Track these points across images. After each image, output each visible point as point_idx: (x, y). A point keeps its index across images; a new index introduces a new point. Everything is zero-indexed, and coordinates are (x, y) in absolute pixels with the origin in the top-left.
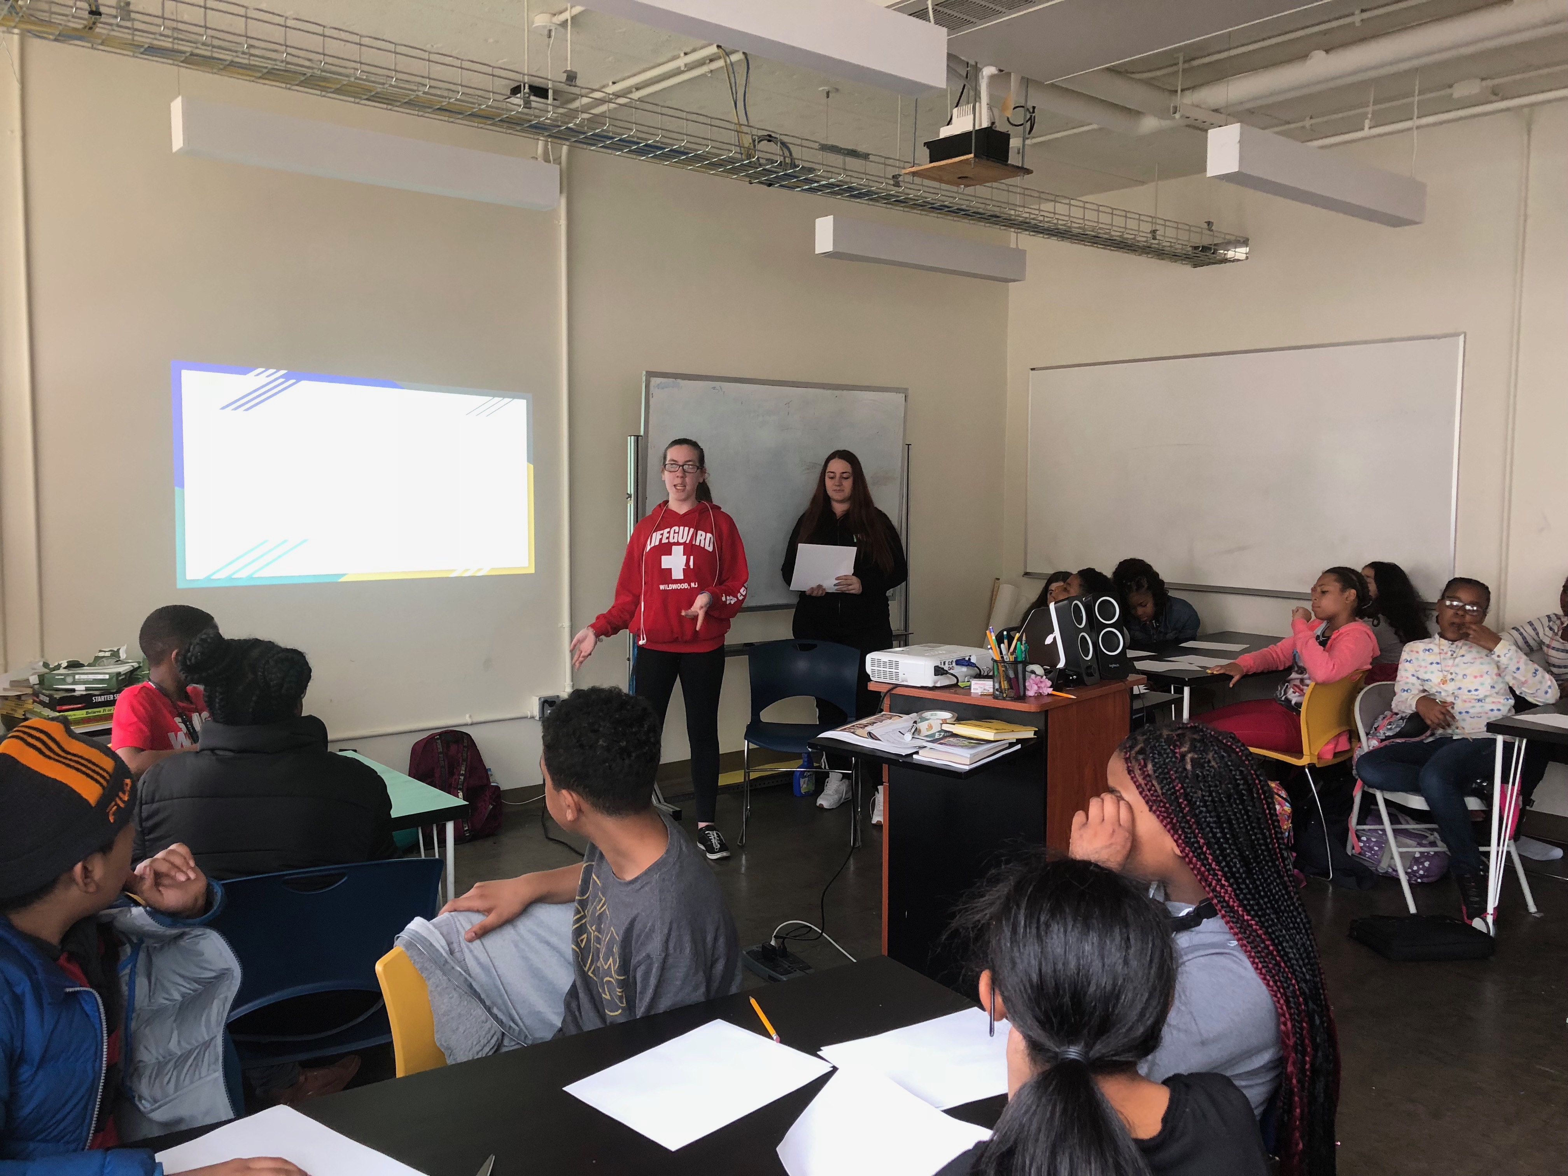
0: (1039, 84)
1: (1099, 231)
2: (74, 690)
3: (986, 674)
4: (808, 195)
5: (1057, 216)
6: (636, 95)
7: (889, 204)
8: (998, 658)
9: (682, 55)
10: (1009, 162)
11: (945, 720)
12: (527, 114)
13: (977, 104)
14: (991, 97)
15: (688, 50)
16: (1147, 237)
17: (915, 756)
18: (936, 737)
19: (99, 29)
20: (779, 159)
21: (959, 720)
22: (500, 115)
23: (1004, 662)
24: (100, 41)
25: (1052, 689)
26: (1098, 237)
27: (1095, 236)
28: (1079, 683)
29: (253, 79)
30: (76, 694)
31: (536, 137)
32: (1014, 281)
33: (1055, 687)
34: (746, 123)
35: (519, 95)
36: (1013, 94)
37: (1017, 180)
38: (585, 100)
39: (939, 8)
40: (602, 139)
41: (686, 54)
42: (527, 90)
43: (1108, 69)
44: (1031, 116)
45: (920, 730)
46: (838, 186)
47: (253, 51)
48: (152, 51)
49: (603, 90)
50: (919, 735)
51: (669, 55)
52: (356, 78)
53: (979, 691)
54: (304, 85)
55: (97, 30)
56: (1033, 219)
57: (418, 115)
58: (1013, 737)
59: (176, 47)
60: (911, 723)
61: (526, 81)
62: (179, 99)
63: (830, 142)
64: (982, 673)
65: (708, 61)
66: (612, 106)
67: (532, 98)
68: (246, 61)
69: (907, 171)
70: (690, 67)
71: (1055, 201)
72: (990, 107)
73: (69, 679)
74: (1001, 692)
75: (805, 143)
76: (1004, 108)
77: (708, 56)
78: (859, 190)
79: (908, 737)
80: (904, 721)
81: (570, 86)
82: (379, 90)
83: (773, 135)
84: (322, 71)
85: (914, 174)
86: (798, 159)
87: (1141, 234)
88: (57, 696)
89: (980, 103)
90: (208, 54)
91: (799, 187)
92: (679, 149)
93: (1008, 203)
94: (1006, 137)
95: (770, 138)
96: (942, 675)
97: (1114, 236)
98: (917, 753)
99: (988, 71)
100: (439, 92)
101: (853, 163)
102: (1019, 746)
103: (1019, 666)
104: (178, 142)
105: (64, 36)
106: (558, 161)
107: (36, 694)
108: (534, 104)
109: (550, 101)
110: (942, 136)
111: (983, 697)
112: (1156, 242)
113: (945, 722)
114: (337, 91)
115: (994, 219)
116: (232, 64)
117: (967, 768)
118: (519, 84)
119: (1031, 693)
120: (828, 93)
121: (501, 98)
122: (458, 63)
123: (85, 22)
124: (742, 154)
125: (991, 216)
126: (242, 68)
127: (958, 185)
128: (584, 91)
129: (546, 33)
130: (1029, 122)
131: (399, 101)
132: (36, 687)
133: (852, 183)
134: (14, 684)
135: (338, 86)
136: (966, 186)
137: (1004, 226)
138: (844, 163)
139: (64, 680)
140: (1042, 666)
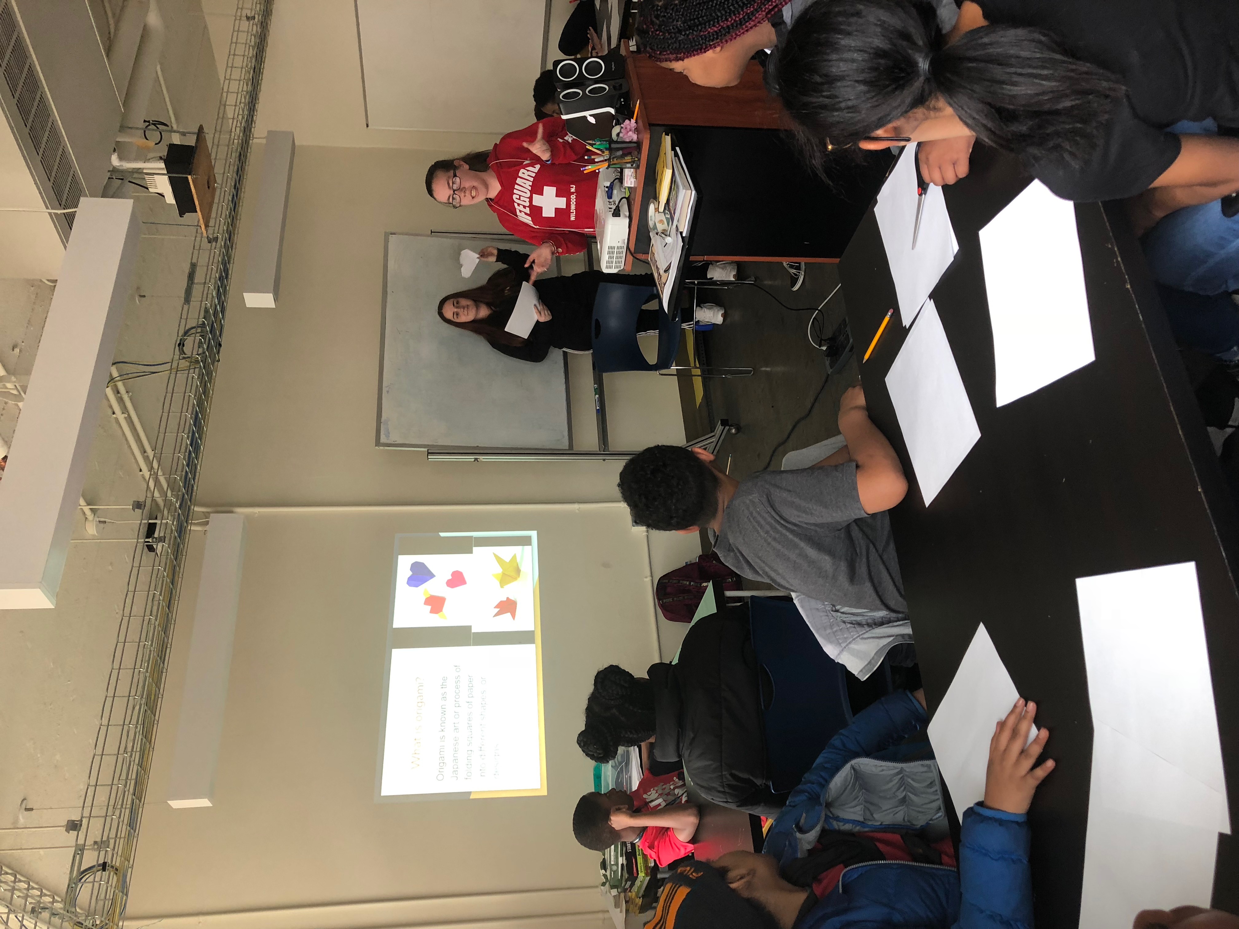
0: (124, 116)
1: (249, 67)
2: (622, 865)
3: (619, 174)
4: (227, 313)
5: (238, 103)
6: (150, 453)
7: (232, 246)
8: (606, 164)
9: (114, 416)
10: (194, 145)
11: (655, 209)
12: (170, 540)
13: (145, 171)
14: (136, 160)
15: (110, 412)
16: (253, 24)
17: (684, 235)
18: (669, 217)
19: (117, 863)
20: (198, 337)
21: (655, 197)
22: (172, 561)
23: (609, 160)
24: (127, 862)
25: (632, 120)
26: (255, 68)
27: (254, 72)
28: (627, 96)
29: (151, 749)
30: (625, 863)
31: (188, 532)
32: (293, 141)
33: (630, 117)
34: (170, 364)
35: (155, 546)
36: (135, 140)
37: (209, 138)
38: (157, 494)
39: (63, 203)
40: (188, 480)
41: (114, 413)
42: (150, 540)
43: (107, 56)
44: (152, 124)
45: (663, 230)
46: (219, 290)
47: (129, 749)
48: (132, 824)
49: (147, 479)
50: (667, 231)
51: (115, 425)
52: (147, 671)
53: (633, 180)
54: (154, 711)
55: (118, 864)
56: (241, 124)
57: (175, 624)
58: (670, 154)
59: (128, 806)
60: (658, 237)
61: (143, 540)
62: (170, 802)
63: (182, 294)
64: (618, 177)
65: (119, 395)
66: (160, 473)
67: (156, 535)
68: (138, 754)
69: (204, 232)
70: (124, 410)
71: (225, 105)
72: (146, 160)
73: (614, 868)
74: (634, 162)
75: (184, 316)
76: (148, 149)
77: (115, 396)
78: (221, 272)
79: (669, 240)
80: (656, 242)
81: (145, 506)
82: (155, 654)
83: (178, 342)
84: (142, 697)
85: (207, 226)
86: (198, 322)
87: (250, 30)
88: (626, 875)
89: (143, 169)
90: (133, 782)
91: (221, 321)
92: (193, 418)
93: (228, 146)
94: (172, 147)
95: (181, 345)
96: (619, 211)
97: (253, 53)
98: (681, 233)
99: (115, 161)
100: (155, 608)
101: (199, 277)
102: (678, 149)
103: (613, 146)
104: (205, 803)
105: (123, 887)
106: (206, 515)
107: (625, 891)
108: (162, 534)
109: (158, 522)
110: (174, 202)
111: (638, 178)
112: (256, 16)
113: (657, 210)
114: (158, 687)
115: (242, 157)
116: (140, 765)
117: (694, 192)
118: (145, 546)
119: (635, 137)
120: (141, 296)
121: (157, 560)
122: (130, 595)
123: (112, 874)
124: (195, 368)
125: (239, 160)
126: (143, 758)
127: (214, 189)
128: (149, 495)
129: (102, 525)
130: (158, 126)
131: (164, 638)
132: (619, 890)
133: (216, 277)
134: (617, 905)
135: (154, 685)
136: (215, 182)
137: (247, 149)
138: (200, 284)
139: (614, 872)
140: (613, 127)
